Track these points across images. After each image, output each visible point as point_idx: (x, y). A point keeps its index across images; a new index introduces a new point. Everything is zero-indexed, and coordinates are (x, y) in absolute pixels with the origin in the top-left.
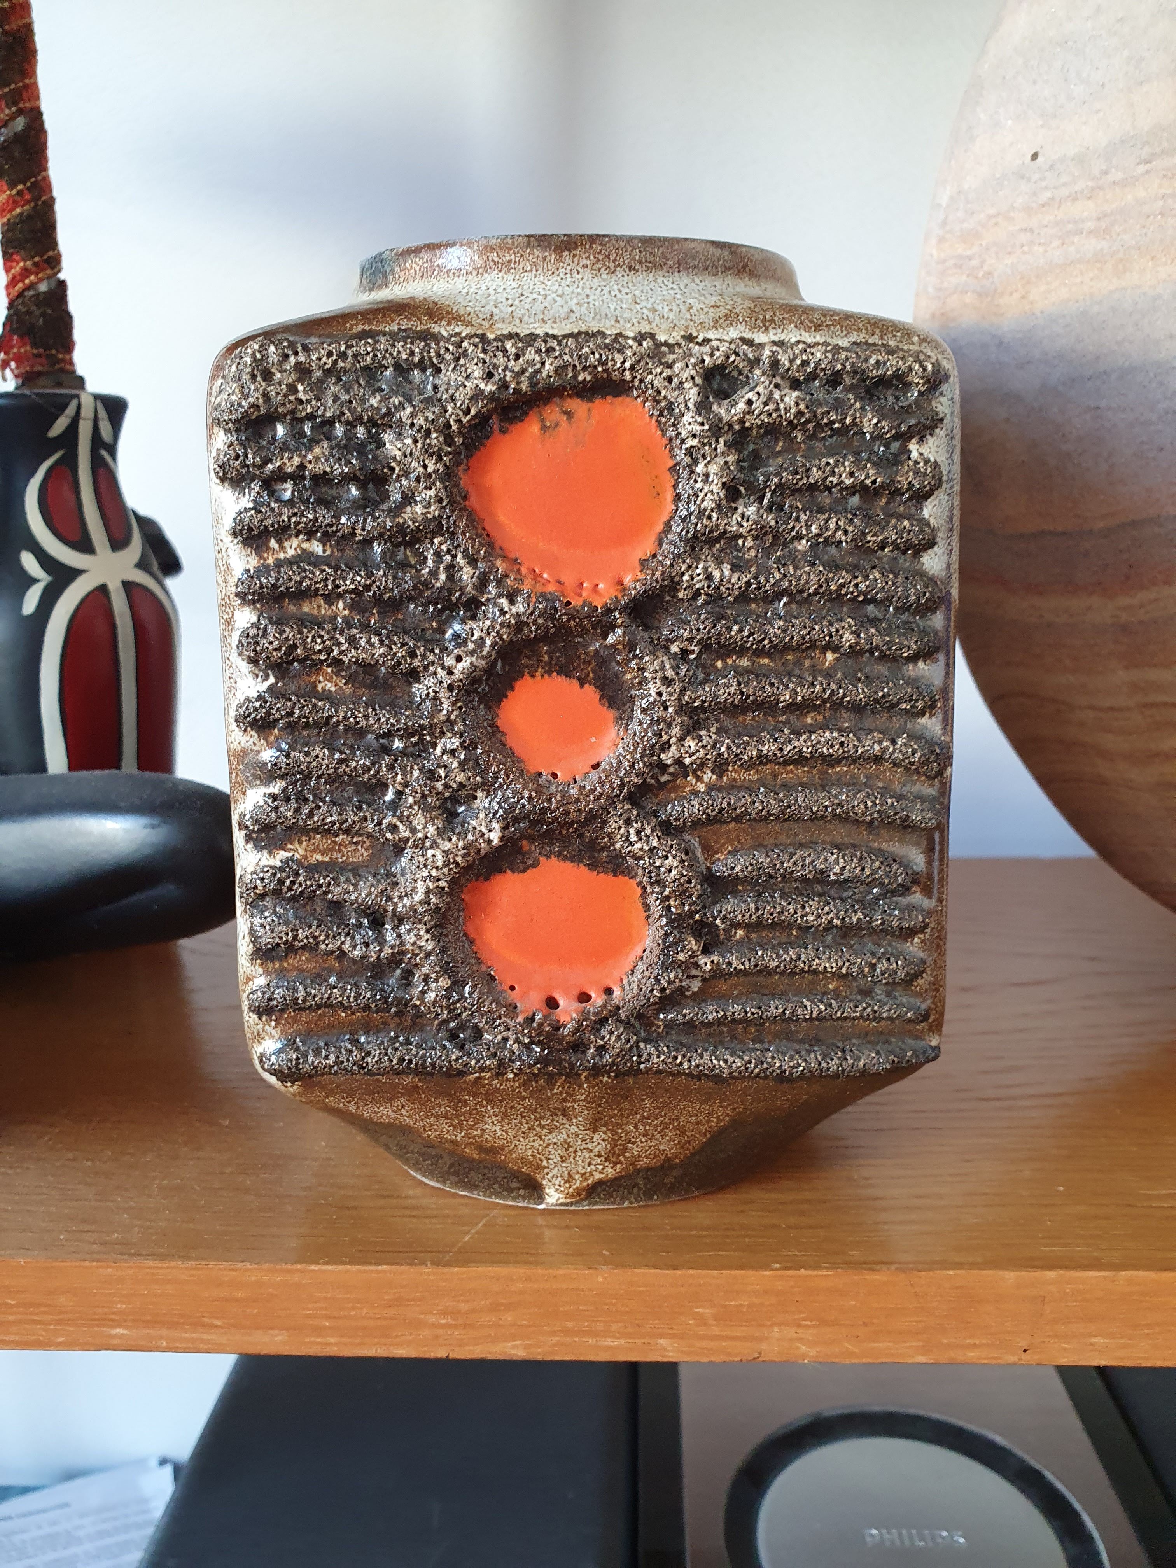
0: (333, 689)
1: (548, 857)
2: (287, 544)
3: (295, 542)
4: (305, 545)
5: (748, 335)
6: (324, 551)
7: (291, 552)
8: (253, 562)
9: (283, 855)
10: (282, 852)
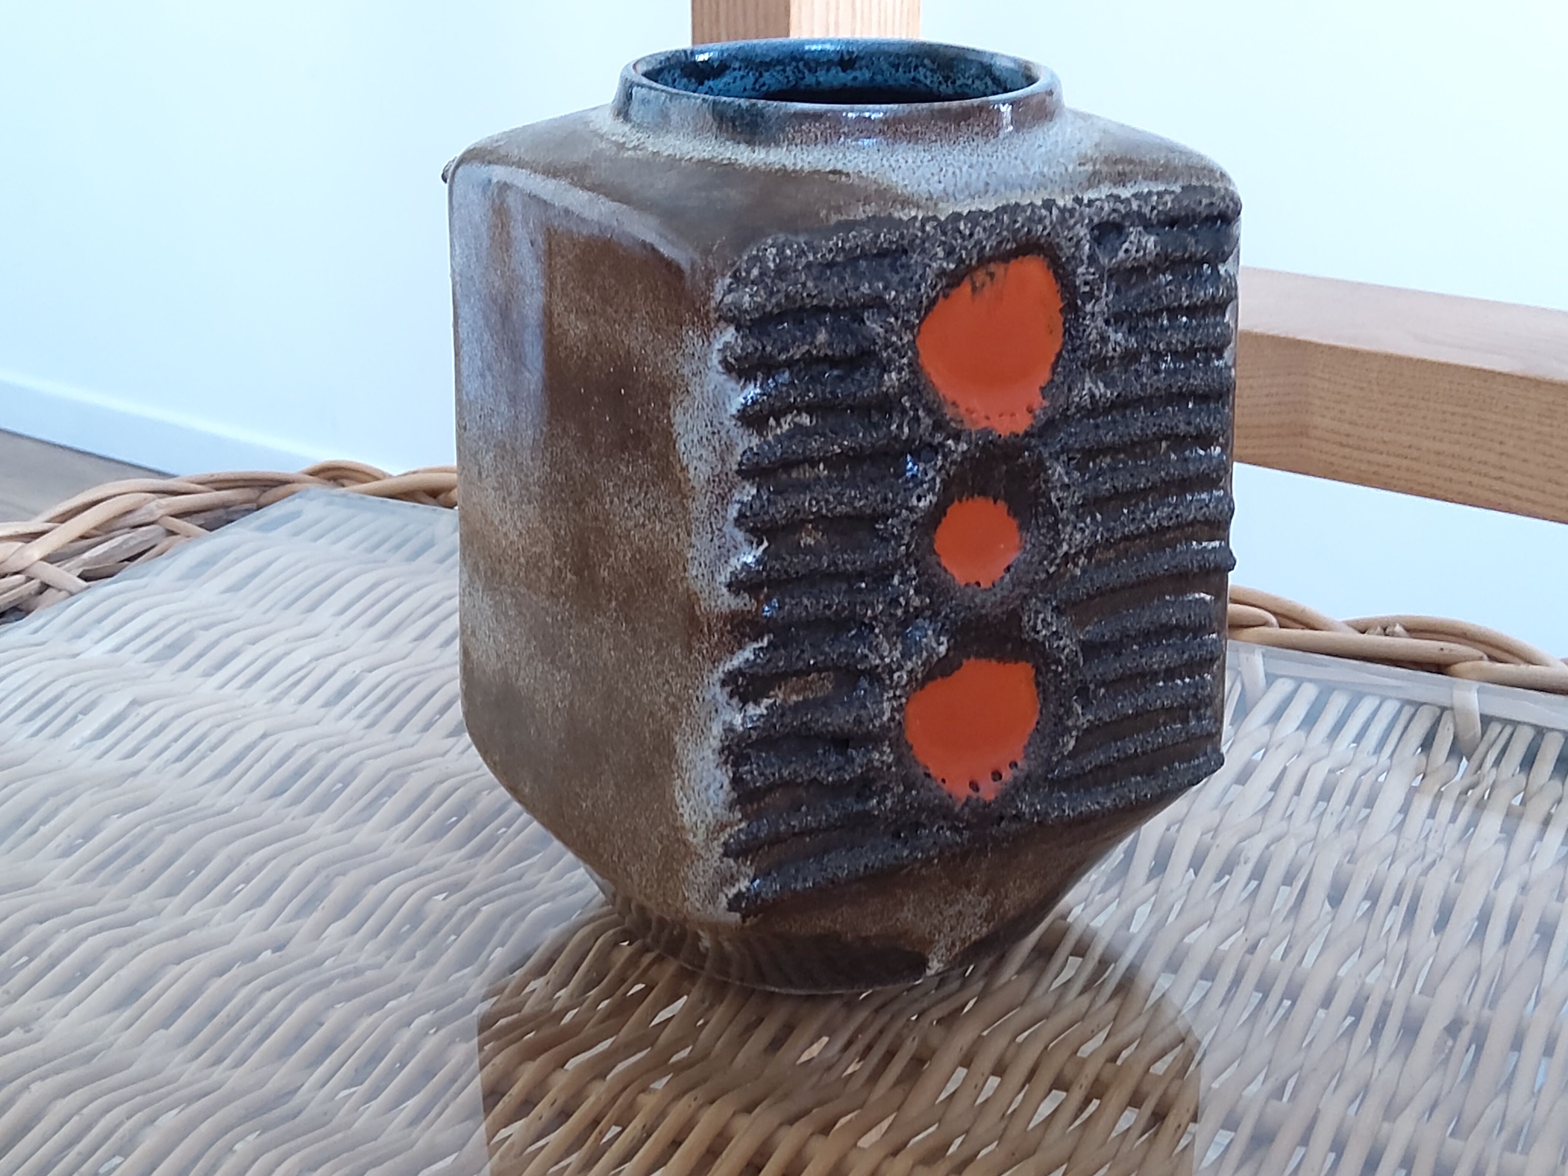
0: (812, 543)
1: (969, 658)
2: (782, 421)
3: (789, 418)
4: (797, 419)
5: (1115, 191)
6: (811, 422)
7: (786, 427)
8: (755, 441)
9: (766, 702)
10: (765, 700)
